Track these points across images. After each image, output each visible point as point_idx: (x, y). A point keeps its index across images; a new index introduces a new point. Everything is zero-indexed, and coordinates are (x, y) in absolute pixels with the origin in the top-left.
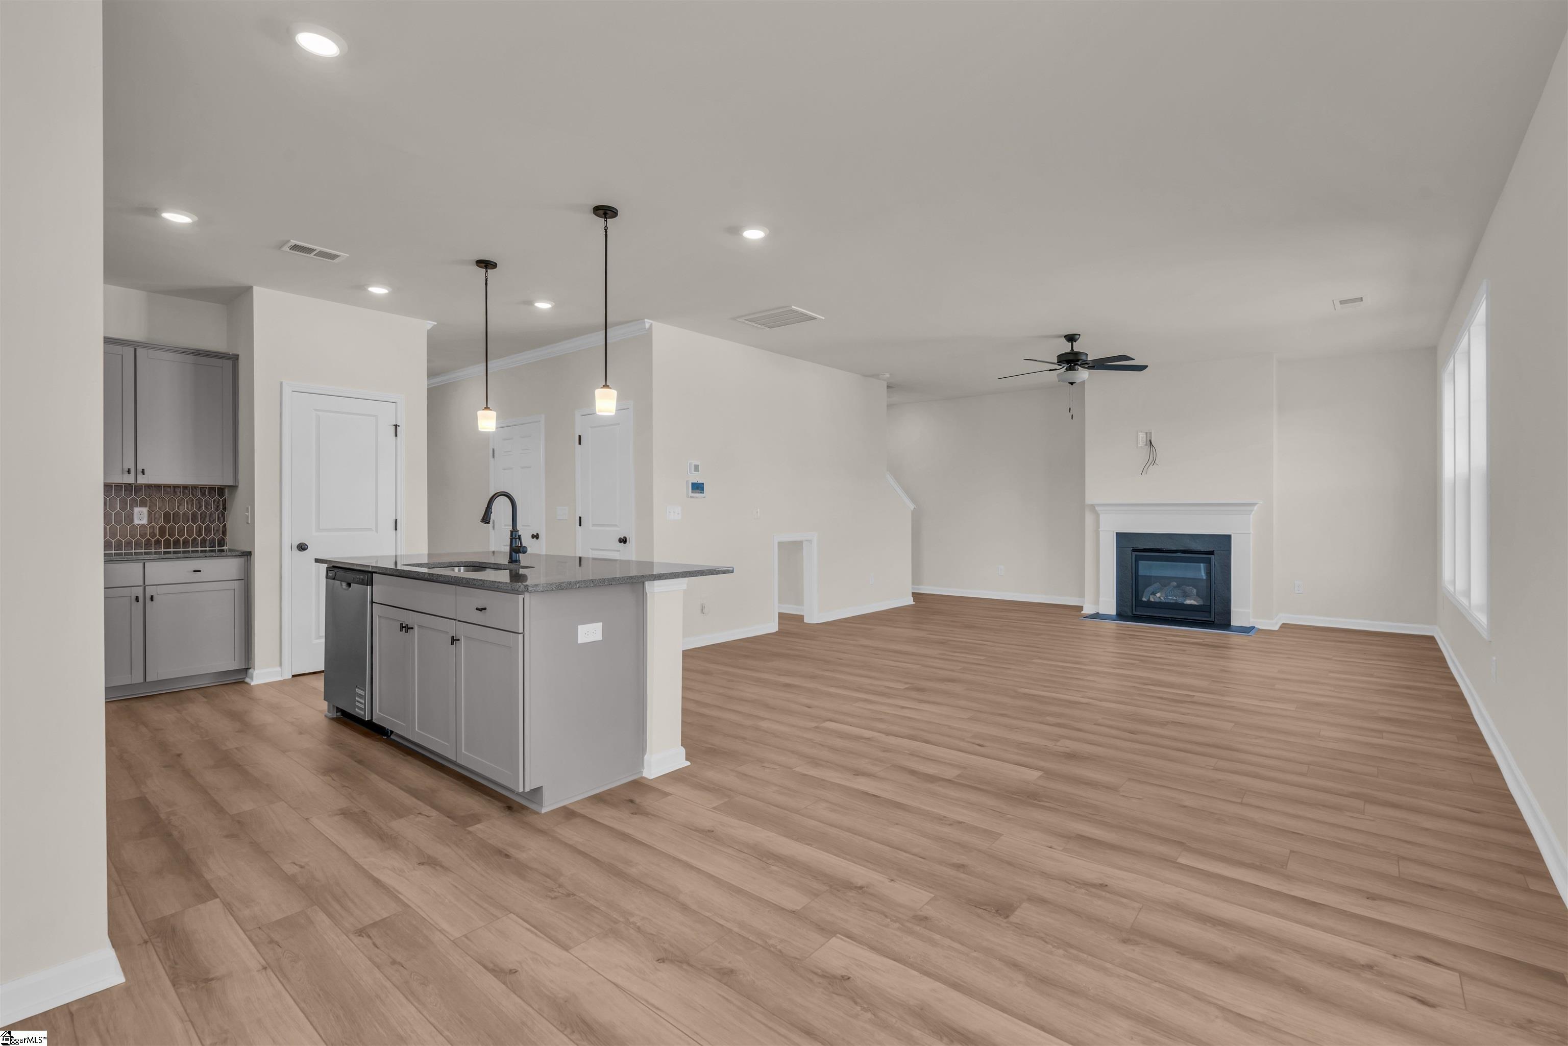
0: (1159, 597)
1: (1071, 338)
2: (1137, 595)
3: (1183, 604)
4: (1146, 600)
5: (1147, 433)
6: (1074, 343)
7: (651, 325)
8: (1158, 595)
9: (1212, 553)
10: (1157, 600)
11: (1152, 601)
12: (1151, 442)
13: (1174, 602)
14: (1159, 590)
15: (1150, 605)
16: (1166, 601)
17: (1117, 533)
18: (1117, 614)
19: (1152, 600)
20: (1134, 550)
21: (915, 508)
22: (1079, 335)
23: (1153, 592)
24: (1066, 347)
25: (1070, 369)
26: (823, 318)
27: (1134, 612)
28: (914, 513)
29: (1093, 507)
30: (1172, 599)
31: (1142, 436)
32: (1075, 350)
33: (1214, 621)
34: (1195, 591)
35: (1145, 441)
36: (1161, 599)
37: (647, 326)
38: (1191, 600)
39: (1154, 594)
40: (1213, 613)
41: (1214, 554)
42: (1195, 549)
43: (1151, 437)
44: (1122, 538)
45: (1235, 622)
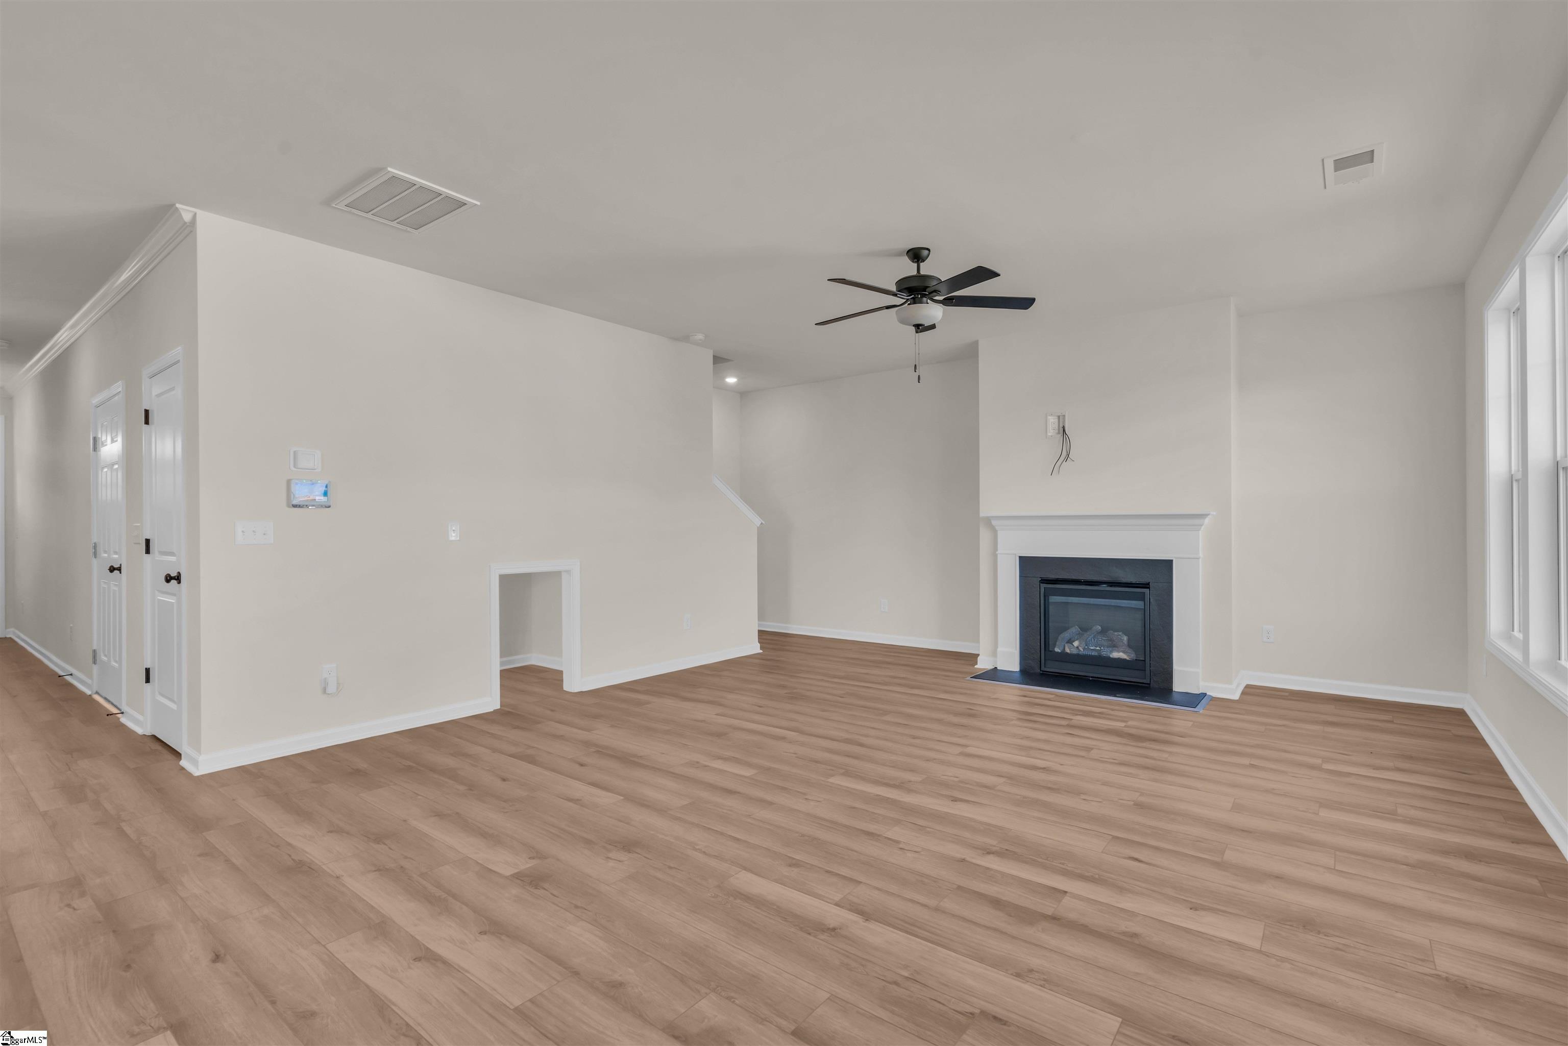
0: (1077, 647)
1: (916, 255)
2: (1047, 644)
3: (1110, 657)
4: (1060, 651)
5: (1059, 417)
6: (921, 264)
7: (195, 215)
8: (1076, 644)
9: (1146, 586)
10: (1075, 651)
11: (1067, 653)
12: (1064, 430)
13: (1096, 654)
14: (1079, 636)
15: (1065, 658)
16: (1086, 653)
17: (1020, 557)
18: (1021, 671)
19: (1068, 650)
20: (1044, 581)
21: (762, 523)
22: (929, 250)
23: (1070, 639)
24: (909, 269)
25: (914, 301)
26: (478, 203)
27: (1043, 668)
28: (762, 532)
29: (988, 521)
30: (1093, 649)
31: (1052, 421)
32: (922, 272)
33: (1149, 684)
34: (1125, 638)
35: (1057, 427)
36: (1080, 650)
37: (187, 217)
38: (1119, 652)
39: (1070, 641)
40: (1148, 672)
41: (1149, 588)
42: (1124, 580)
43: (1064, 422)
44: (1027, 564)
45: (1179, 686)
